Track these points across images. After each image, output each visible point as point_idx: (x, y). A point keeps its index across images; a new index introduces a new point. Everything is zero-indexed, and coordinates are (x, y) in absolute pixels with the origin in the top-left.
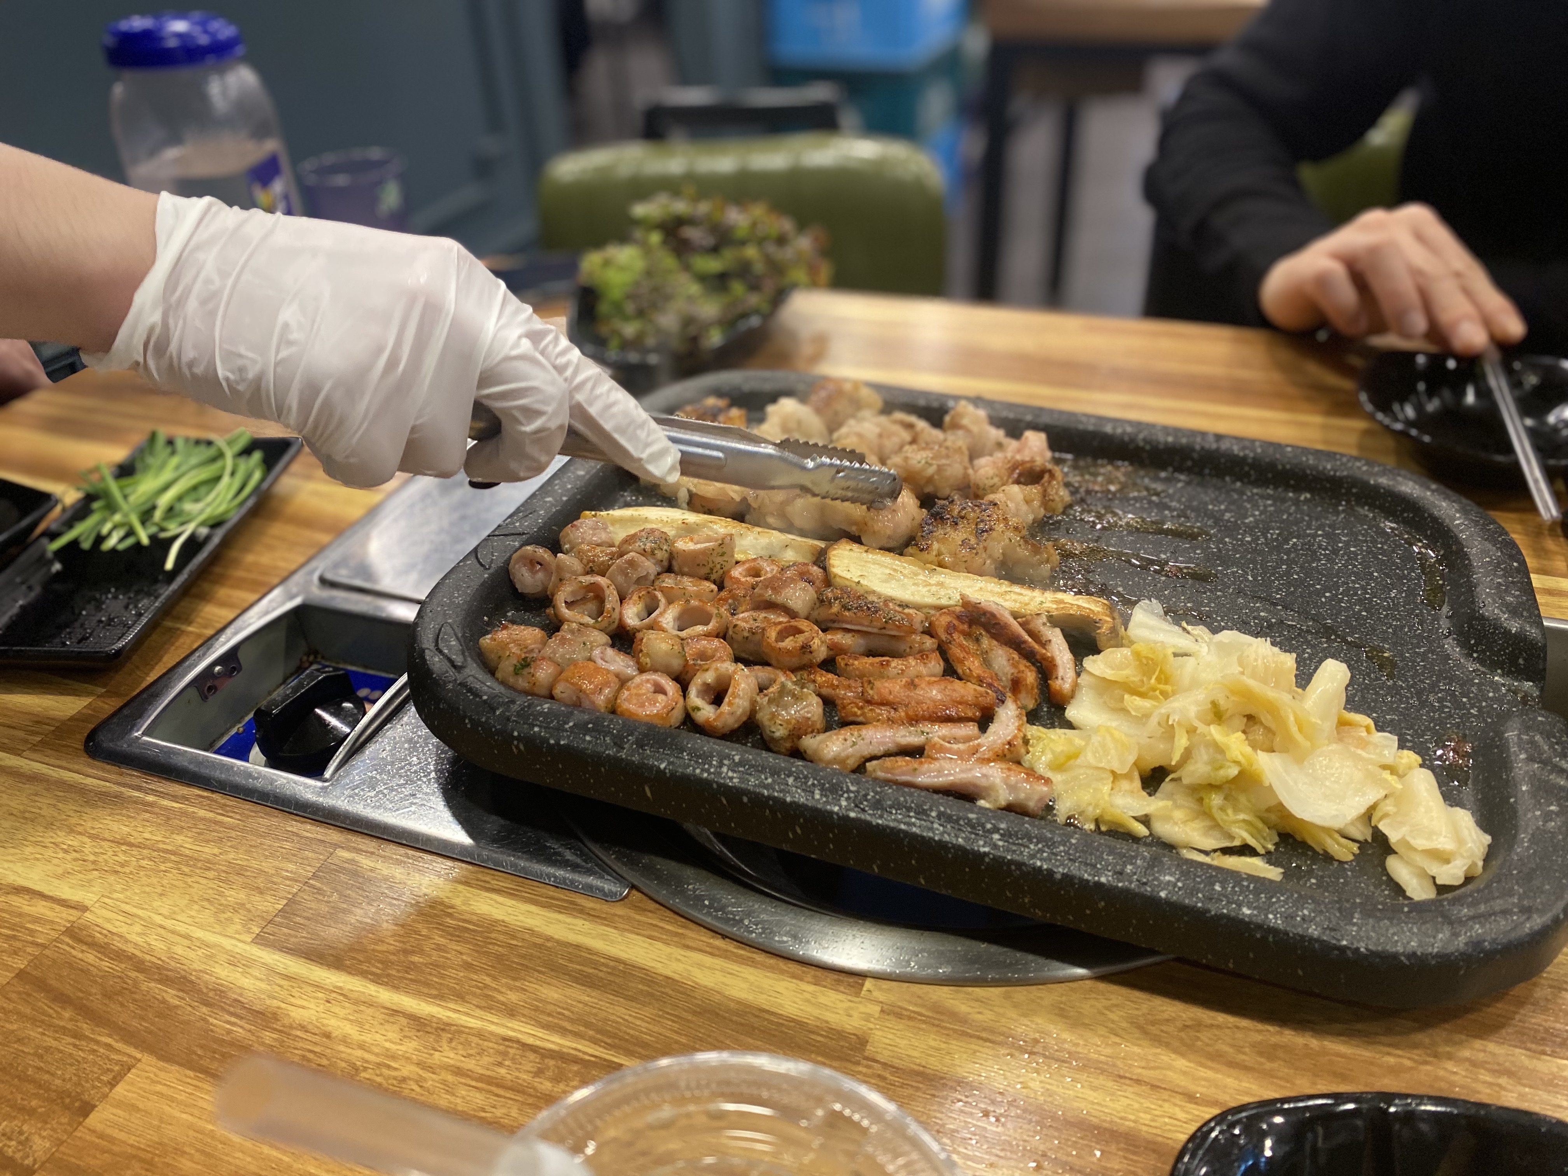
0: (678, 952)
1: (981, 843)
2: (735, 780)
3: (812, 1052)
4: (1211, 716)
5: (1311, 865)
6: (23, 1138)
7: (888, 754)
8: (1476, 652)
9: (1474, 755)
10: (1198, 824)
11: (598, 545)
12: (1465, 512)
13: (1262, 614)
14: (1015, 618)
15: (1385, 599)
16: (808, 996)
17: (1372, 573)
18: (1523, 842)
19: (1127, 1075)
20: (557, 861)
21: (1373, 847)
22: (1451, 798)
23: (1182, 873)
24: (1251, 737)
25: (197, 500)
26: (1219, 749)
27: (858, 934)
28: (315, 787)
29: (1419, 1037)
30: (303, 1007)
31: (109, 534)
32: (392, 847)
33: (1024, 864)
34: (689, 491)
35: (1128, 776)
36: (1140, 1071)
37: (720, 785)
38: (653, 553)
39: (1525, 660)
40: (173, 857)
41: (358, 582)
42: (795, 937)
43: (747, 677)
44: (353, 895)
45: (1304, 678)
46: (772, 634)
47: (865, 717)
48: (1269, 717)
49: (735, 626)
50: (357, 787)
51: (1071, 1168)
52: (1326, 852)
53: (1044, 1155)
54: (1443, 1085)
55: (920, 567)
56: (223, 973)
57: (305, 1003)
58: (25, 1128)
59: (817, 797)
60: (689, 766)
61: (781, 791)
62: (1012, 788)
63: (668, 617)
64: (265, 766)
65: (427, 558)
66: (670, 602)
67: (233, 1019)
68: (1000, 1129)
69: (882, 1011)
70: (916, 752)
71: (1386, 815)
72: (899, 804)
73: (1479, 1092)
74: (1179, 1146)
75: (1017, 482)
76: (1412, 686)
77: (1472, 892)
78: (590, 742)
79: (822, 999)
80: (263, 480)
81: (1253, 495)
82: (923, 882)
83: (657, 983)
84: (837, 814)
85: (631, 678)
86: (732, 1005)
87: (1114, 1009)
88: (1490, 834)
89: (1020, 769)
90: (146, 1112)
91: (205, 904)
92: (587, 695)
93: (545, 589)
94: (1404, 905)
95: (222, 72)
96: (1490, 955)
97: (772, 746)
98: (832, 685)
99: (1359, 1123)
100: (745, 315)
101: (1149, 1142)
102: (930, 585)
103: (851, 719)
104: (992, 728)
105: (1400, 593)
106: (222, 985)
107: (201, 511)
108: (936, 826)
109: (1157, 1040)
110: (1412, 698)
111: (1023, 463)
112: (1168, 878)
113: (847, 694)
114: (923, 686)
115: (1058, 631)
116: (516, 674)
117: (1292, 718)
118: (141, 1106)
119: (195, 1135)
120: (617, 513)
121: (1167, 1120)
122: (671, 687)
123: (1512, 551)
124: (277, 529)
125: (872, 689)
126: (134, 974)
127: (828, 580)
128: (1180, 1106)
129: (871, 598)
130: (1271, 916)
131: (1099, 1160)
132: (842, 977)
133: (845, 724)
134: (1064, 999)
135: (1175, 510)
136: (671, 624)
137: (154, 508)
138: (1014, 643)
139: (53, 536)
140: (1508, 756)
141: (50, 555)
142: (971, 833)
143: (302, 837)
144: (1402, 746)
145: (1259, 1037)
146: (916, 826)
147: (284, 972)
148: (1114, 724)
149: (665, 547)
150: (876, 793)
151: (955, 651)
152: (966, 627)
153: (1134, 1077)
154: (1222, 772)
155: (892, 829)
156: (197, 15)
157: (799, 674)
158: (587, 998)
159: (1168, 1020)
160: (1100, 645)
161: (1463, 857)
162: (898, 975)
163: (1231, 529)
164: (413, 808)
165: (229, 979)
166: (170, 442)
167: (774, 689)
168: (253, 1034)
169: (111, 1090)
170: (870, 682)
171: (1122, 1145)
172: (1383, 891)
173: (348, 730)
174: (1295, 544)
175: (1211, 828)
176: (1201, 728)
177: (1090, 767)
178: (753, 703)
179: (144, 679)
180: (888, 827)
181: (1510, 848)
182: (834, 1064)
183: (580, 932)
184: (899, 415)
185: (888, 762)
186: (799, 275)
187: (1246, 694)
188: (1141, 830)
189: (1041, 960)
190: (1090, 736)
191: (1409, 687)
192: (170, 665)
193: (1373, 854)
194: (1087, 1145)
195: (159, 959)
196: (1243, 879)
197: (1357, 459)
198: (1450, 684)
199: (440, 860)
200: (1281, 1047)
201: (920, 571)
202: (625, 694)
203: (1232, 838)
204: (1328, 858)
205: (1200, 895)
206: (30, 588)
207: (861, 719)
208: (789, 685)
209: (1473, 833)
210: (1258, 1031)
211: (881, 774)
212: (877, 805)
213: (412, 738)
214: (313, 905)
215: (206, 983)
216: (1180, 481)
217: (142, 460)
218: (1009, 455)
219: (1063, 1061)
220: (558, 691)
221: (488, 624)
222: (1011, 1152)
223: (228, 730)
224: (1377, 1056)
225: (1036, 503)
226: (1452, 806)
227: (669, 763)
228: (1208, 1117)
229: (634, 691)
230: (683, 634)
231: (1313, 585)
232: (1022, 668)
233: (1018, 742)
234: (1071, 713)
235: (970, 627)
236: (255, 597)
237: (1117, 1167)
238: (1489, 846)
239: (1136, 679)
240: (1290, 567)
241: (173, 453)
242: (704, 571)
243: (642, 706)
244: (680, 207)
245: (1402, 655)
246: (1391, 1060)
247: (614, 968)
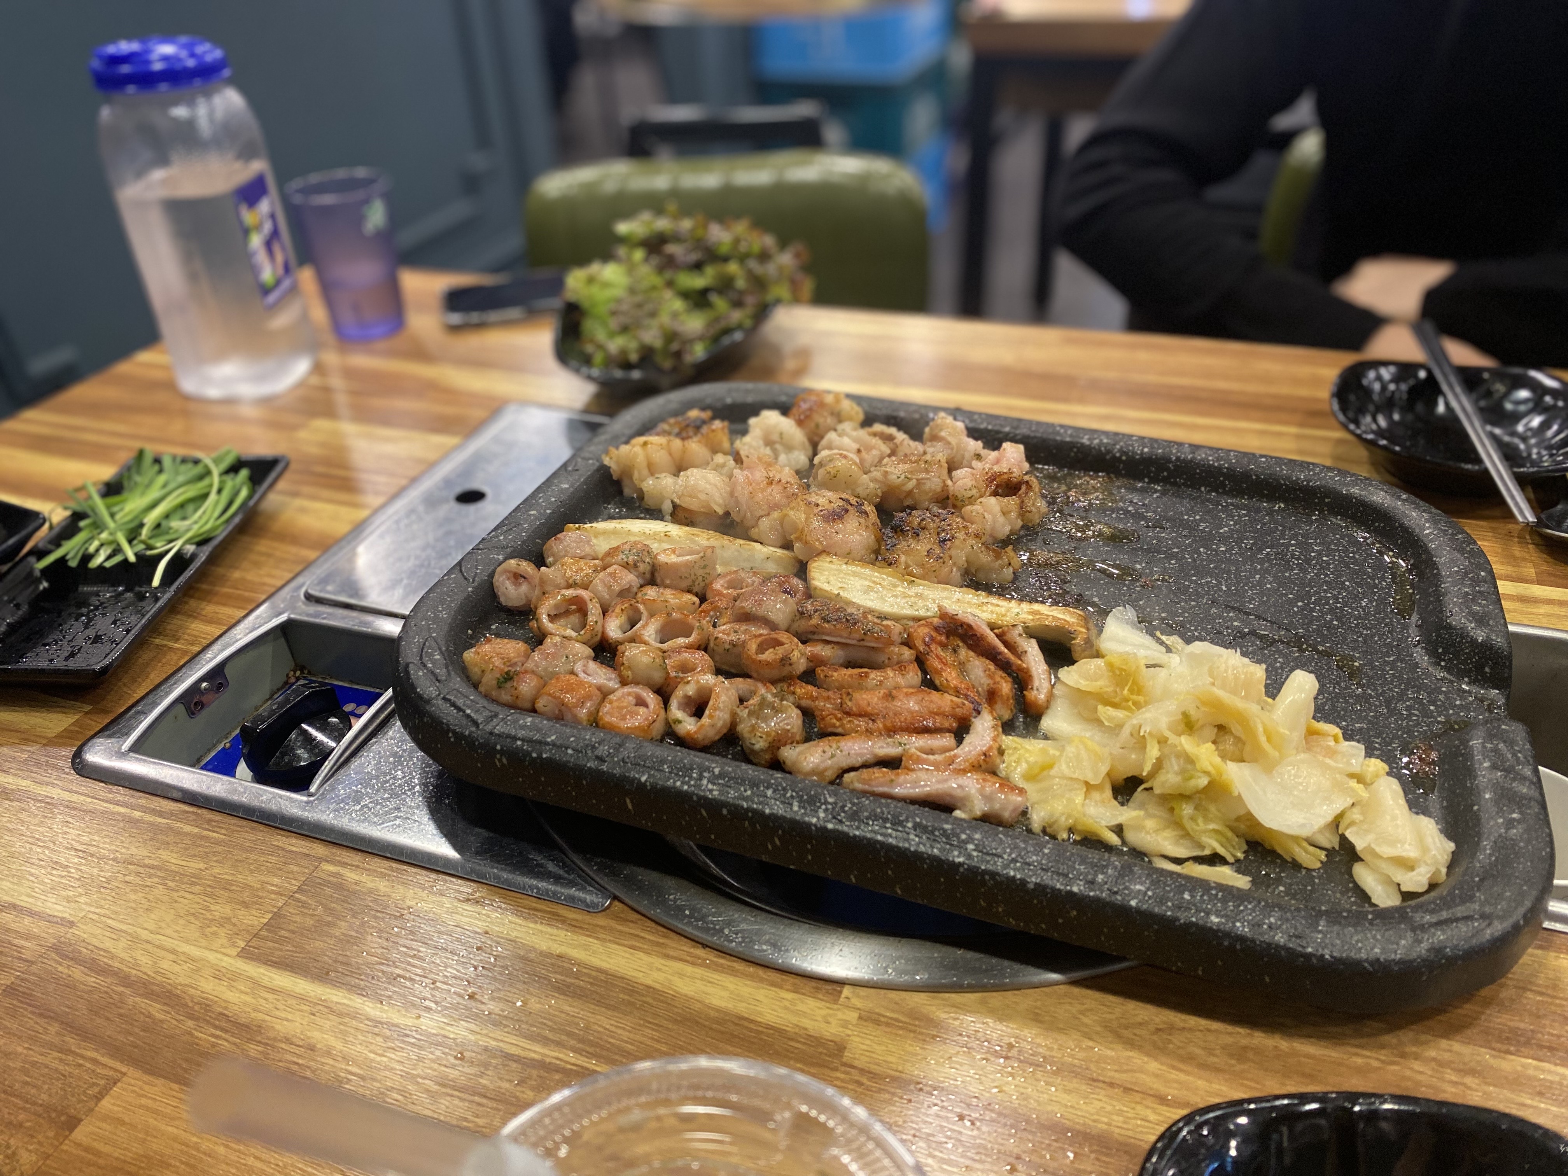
0: (658, 962)
1: (956, 853)
2: (716, 793)
3: (791, 1058)
4: (1182, 727)
5: (1280, 872)
6: (9, 1152)
7: (865, 766)
8: (1444, 660)
9: (1441, 761)
10: (1169, 833)
11: (581, 558)
12: (1435, 522)
13: (1235, 624)
14: (992, 630)
15: (1356, 609)
16: (787, 1004)
17: (1343, 583)
18: (1485, 849)
19: (1101, 1078)
20: (539, 872)
21: (1341, 855)
22: (1416, 806)
23: (1152, 882)
24: (1221, 748)
25: (184, 518)
26: (1190, 760)
27: (837, 942)
28: (301, 801)
29: (1390, 1039)
30: (287, 1020)
31: (97, 550)
32: (378, 860)
33: (998, 874)
34: (672, 502)
35: (1098, 787)
36: (1112, 1074)
37: (700, 798)
38: (635, 566)
39: (1491, 668)
40: (159, 873)
41: (343, 599)
42: (774, 945)
43: (728, 689)
44: (339, 908)
45: (1273, 688)
46: (753, 646)
47: (844, 729)
48: (1239, 728)
49: (717, 638)
50: (343, 801)
51: (1045, 1171)
52: (1294, 859)
53: (1018, 1158)
54: (1409, 1084)
55: (898, 579)
56: (209, 987)
57: (290, 1017)
58: (12, 1142)
59: (796, 808)
60: (669, 779)
61: (760, 803)
62: (988, 798)
63: (649, 630)
64: (253, 782)
65: (412, 573)
66: (652, 615)
67: (218, 1033)
68: (975, 1133)
69: (860, 1018)
70: (893, 763)
71: (1352, 824)
72: (876, 815)
73: (1444, 1091)
74: (1147, 1147)
75: (995, 494)
76: (1381, 694)
77: (1435, 899)
78: (571, 755)
79: (800, 1007)
80: (250, 497)
81: (1228, 504)
82: (899, 892)
83: (638, 993)
84: (815, 825)
85: (613, 691)
86: (712, 1013)
87: (1088, 1014)
88: (1455, 841)
89: (995, 779)
90: (130, 1124)
91: (192, 919)
92: (570, 709)
93: (529, 602)
94: (1368, 912)
95: (208, 95)
96: (1452, 961)
97: (752, 757)
98: (812, 696)
99: (1323, 1122)
100: (727, 331)
101: (1121, 1144)
102: (909, 596)
103: (830, 730)
104: (968, 739)
105: (1371, 601)
106: (207, 999)
107: (188, 530)
108: (912, 836)
109: (1130, 1044)
110: (1381, 706)
111: (1001, 474)
112: (1138, 887)
113: (825, 705)
114: (901, 697)
115: (1033, 642)
116: (500, 687)
117: (1261, 729)
118: (127, 1120)
119: (179, 1147)
120: (600, 525)
121: (1139, 1122)
122: (651, 698)
123: (1479, 560)
124: (263, 546)
125: (850, 700)
126: (120, 989)
127: (809, 594)
128: (1152, 1108)
129: (850, 610)
130: (1238, 924)
131: (1072, 1162)
132: (820, 984)
133: (824, 735)
134: (1039, 1004)
135: (1150, 520)
136: (653, 636)
137: (141, 525)
138: (991, 654)
139: (40, 553)
140: (1472, 765)
141: (37, 574)
142: (947, 843)
143: (287, 851)
144: (1369, 754)
145: (1229, 1040)
146: (892, 837)
147: (270, 985)
148: (1088, 734)
149: (647, 560)
150: (854, 804)
151: (934, 663)
152: (943, 638)
153: (1107, 1080)
154: (1193, 783)
155: (869, 840)
156: (184, 39)
157: (779, 685)
158: (569, 1008)
159: (1140, 1024)
160: (1075, 655)
161: (1427, 864)
162: (876, 982)
163: (1206, 540)
164: (398, 822)
165: (214, 993)
166: (157, 461)
167: (754, 701)
168: (238, 1047)
169: (96, 1105)
170: (848, 694)
171: (1095, 1148)
172: (1349, 898)
173: (333, 744)
174: (1268, 553)
175: (1182, 837)
176: (1173, 738)
177: (1063, 777)
178: (734, 715)
179: (131, 696)
180: (865, 838)
181: (1474, 855)
182: (812, 1070)
183: (562, 943)
184: (878, 427)
185: (865, 773)
186: (782, 291)
187: (1217, 705)
188: (1113, 839)
189: (1017, 966)
190: (1063, 746)
191: (1378, 696)
192: (157, 682)
193: (1340, 860)
194: (1060, 1148)
195: (145, 973)
196: (1212, 888)
197: (1330, 469)
198: (1418, 692)
199: (424, 872)
200: (1252, 1049)
201: (898, 583)
202: (606, 707)
203: (1203, 847)
204: (1296, 866)
205: (1170, 904)
206: (18, 606)
207: (840, 730)
208: (770, 697)
209: (1437, 840)
210: (1230, 1034)
211: (859, 786)
212: (854, 816)
213: (397, 752)
214: (298, 919)
215: (192, 997)
216: (1156, 491)
217: (129, 478)
218: (987, 467)
219: (1038, 1066)
220: (540, 704)
221: (472, 637)
222: (986, 1155)
223: (215, 746)
224: (1345, 1057)
225: (1013, 515)
226: (1417, 813)
227: (650, 776)
228: (1177, 1117)
229: (615, 704)
230: (665, 646)
231: (1286, 595)
232: (998, 679)
233: (994, 753)
234: (1047, 723)
235: (948, 637)
236: (243, 613)
237: (1089, 1169)
238: (1453, 853)
239: (1109, 690)
240: (1263, 577)
241: (161, 471)
242: (685, 584)
243: (624, 718)
244: (663, 224)
245: (1371, 663)
246: (1359, 1061)
247: (595, 978)
